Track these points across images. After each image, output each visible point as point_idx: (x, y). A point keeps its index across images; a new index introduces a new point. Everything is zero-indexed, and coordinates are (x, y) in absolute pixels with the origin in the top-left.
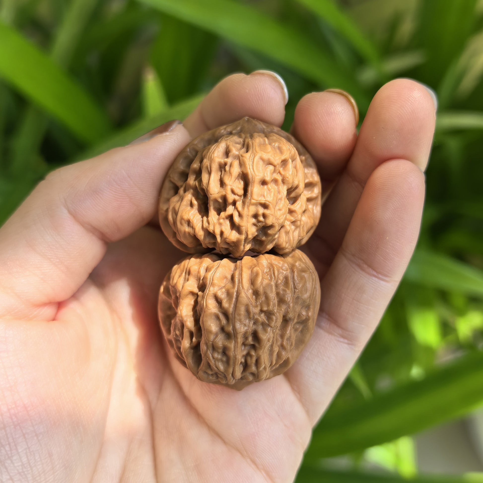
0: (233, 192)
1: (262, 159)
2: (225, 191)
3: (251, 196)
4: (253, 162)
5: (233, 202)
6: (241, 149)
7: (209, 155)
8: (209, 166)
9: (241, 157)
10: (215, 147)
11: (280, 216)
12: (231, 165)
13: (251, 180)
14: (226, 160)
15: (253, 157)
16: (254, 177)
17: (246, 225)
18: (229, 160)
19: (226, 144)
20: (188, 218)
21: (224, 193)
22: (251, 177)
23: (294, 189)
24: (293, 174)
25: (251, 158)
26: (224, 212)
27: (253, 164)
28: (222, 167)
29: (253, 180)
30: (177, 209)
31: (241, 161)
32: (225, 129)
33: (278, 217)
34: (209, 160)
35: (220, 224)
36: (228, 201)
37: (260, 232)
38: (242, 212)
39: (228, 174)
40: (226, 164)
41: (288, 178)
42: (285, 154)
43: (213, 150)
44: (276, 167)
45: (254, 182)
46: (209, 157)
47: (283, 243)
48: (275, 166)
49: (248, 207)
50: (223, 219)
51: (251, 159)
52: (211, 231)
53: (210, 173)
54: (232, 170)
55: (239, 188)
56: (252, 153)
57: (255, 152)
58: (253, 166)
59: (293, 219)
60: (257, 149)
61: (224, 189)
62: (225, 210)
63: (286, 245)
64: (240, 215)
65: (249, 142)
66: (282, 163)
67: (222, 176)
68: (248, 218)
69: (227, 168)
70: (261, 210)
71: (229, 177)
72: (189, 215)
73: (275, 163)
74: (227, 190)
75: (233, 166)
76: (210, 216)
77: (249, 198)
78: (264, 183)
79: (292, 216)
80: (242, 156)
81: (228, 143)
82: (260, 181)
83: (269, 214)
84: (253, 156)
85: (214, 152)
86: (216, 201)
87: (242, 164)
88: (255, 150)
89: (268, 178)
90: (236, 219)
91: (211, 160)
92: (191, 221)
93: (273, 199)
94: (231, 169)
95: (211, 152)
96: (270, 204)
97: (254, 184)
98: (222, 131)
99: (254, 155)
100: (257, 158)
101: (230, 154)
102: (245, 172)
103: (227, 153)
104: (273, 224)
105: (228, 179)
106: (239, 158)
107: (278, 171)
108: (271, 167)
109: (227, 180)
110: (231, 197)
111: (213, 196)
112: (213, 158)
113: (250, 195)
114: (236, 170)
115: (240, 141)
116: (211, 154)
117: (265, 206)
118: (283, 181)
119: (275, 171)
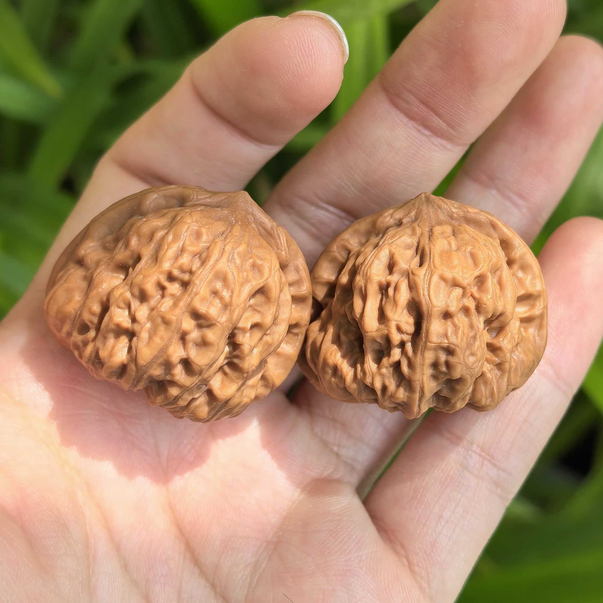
0: (399, 329)
1: (443, 278)
2: (386, 329)
3: (426, 337)
4: (429, 284)
5: (399, 343)
6: (413, 258)
7: (364, 270)
8: (363, 288)
9: (411, 275)
10: (373, 258)
11: (473, 364)
12: (396, 289)
13: (426, 313)
14: (389, 278)
15: (430, 275)
16: (430, 309)
17: (421, 379)
18: (394, 278)
19: (390, 252)
20: (334, 363)
21: (386, 332)
22: (426, 308)
23: (496, 318)
24: (494, 296)
25: (426, 278)
26: (387, 358)
27: (429, 288)
28: (384, 289)
29: (429, 314)
30: (318, 344)
31: (412, 282)
32: (392, 215)
33: (470, 364)
34: (364, 278)
35: (382, 375)
36: (392, 343)
37: (444, 385)
38: (413, 359)
39: (392, 302)
40: (388, 285)
41: (485, 305)
42: (481, 267)
43: (370, 262)
44: (466, 289)
45: (431, 316)
46: (363, 273)
47: (481, 400)
48: (464, 288)
49: (422, 353)
50: (387, 367)
51: (426, 280)
52: (369, 385)
53: (364, 299)
54: (398, 297)
55: (407, 323)
56: (429, 268)
57: (433, 267)
58: (429, 291)
59: (496, 360)
60: (437, 261)
61: (386, 326)
62: (389, 355)
63: (486, 402)
64: (411, 365)
65: (426, 246)
66: (476, 280)
67: (383, 303)
68: (423, 369)
69: (391, 291)
70: (443, 357)
71: (393, 307)
72: (335, 358)
73: (465, 283)
74: (389, 328)
75: (399, 290)
76: (367, 362)
77: (424, 339)
78: (447, 315)
79: (497, 356)
80: (413, 273)
81: (393, 250)
82: (441, 314)
83: (455, 363)
84: (429, 273)
85: (371, 265)
86: (374, 341)
87: (412, 287)
88: (434, 264)
89: (453, 309)
90: (405, 368)
91: (367, 279)
92: (339, 367)
93: (462, 340)
94: (396, 296)
95: (366, 265)
96: (456, 348)
97: (430, 319)
98: (388, 219)
99: (431, 273)
100: (435, 278)
101: (395, 269)
102: (417, 299)
103: (391, 267)
104: (462, 375)
105: (392, 311)
106: (409, 275)
107: (469, 294)
108: (458, 291)
109: (389, 312)
110: (396, 338)
111: (369, 334)
112: (369, 276)
113: (425, 335)
114: (404, 296)
115: (413, 243)
116: (366, 269)
117: (450, 351)
118: (479, 308)
119: (464, 295)
